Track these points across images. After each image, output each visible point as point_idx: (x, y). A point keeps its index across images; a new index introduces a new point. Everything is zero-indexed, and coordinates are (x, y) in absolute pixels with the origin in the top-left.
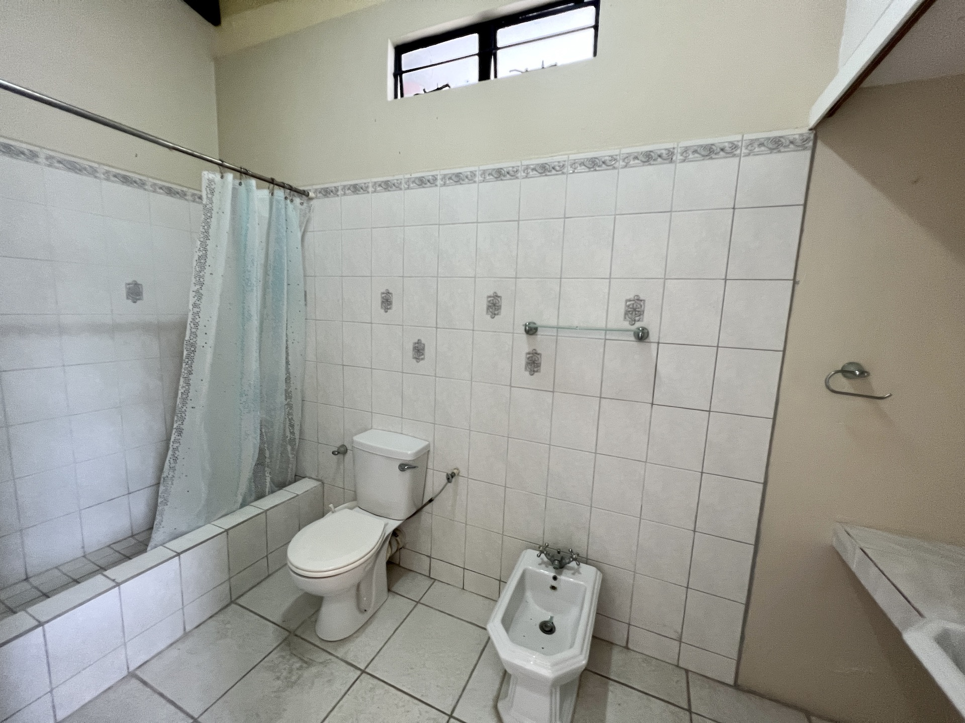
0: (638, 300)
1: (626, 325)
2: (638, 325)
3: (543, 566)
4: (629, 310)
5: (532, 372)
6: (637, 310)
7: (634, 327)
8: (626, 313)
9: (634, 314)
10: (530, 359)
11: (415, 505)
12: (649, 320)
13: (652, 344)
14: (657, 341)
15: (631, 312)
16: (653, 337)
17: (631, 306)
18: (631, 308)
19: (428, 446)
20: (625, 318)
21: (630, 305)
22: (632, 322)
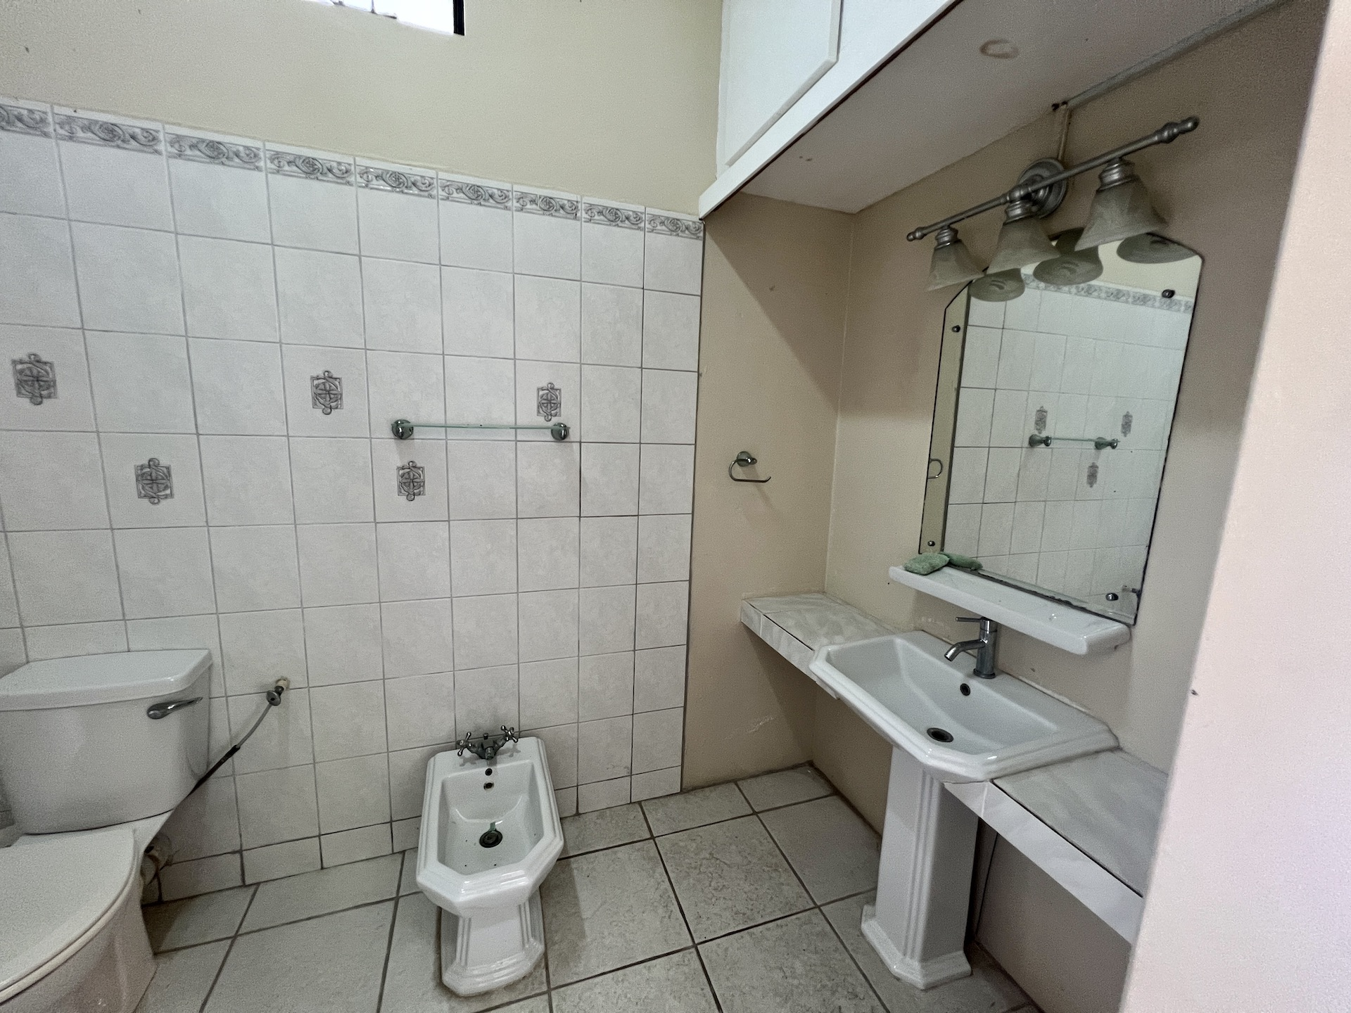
0: (552, 388)
1: (541, 421)
2: (555, 420)
3: (468, 764)
4: (544, 401)
5: (411, 496)
6: (553, 402)
7: (550, 424)
8: (540, 406)
9: (549, 407)
10: (406, 476)
11: (193, 774)
12: (567, 415)
13: (574, 444)
14: (579, 440)
15: (545, 405)
16: (574, 435)
17: (544, 397)
18: (545, 400)
19: (209, 656)
20: (539, 412)
21: (543, 395)
22: (548, 417)
